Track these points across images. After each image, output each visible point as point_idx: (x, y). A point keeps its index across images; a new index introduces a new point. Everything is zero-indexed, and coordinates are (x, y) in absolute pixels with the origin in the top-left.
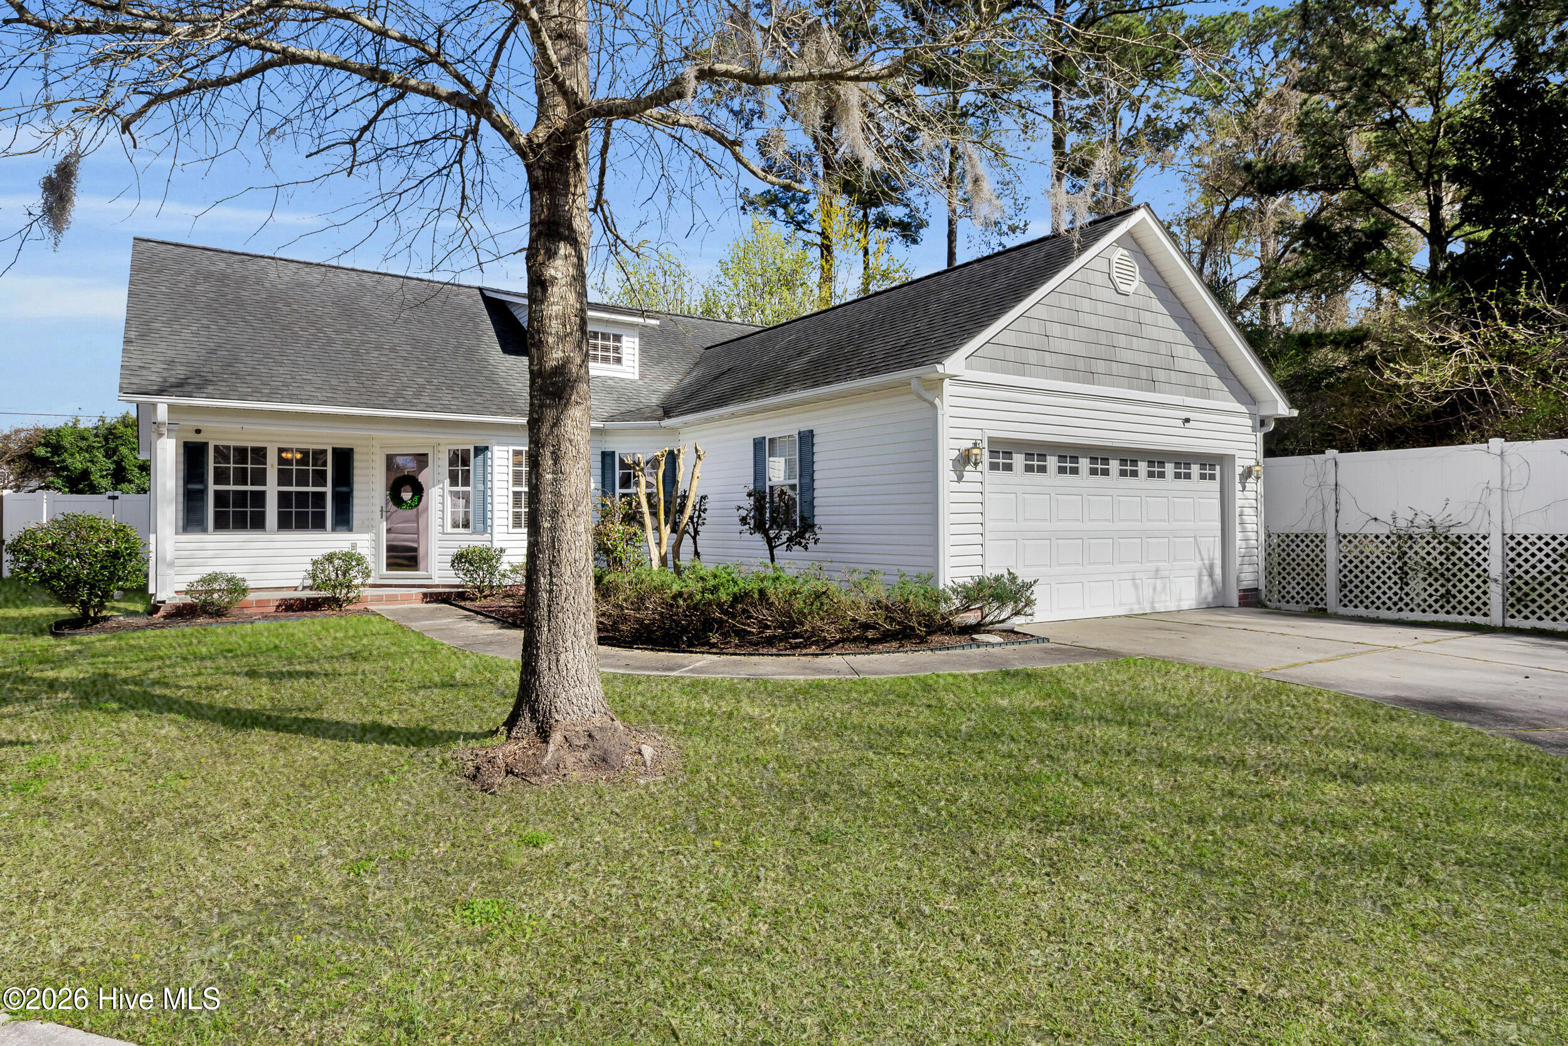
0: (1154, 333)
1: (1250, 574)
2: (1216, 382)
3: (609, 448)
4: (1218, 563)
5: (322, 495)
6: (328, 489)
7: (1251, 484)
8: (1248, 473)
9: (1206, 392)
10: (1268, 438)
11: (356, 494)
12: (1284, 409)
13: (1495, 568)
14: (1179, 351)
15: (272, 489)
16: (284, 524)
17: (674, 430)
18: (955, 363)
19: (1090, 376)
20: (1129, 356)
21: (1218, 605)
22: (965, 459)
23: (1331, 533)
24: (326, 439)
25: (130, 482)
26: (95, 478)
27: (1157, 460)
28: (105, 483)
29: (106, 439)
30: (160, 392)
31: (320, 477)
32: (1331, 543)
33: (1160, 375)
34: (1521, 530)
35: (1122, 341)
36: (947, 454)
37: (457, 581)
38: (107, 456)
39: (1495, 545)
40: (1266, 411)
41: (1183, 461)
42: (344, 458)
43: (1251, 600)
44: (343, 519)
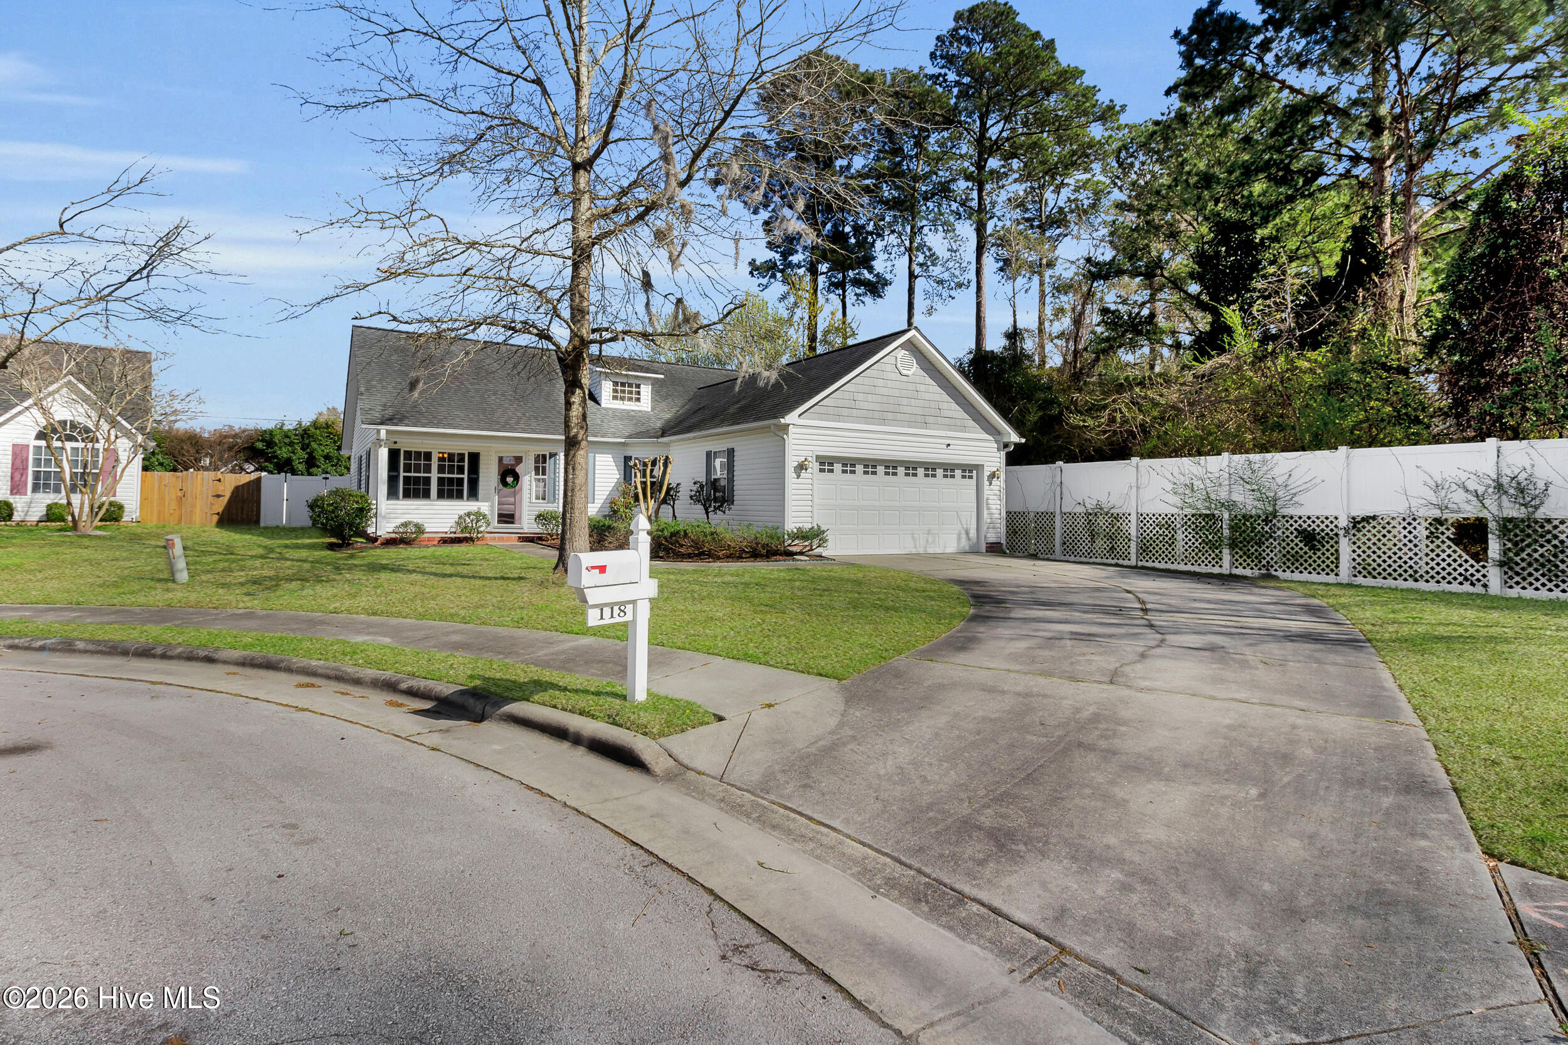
0: (927, 396)
1: (997, 532)
2: (971, 423)
3: (629, 454)
4: (974, 526)
5: (462, 479)
6: (465, 476)
7: (995, 481)
8: (993, 476)
9: (964, 428)
10: (1008, 455)
11: (481, 479)
12: (1015, 438)
13: (1133, 532)
14: (944, 406)
15: (434, 476)
16: (441, 495)
17: (667, 445)
18: (791, 418)
19: (883, 421)
20: (908, 410)
21: (974, 551)
22: (801, 467)
23: (1058, 512)
24: (465, 448)
25: (318, 467)
26: (295, 463)
27: (931, 468)
28: (302, 467)
29: (303, 437)
30: (382, 423)
31: (461, 470)
32: (1058, 519)
33: (931, 420)
34: (1146, 509)
35: (903, 401)
36: (791, 463)
37: (538, 531)
38: (303, 449)
39: (1133, 518)
40: (1006, 440)
41: (949, 469)
42: (474, 458)
43: (994, 549)
44: (474, 494)
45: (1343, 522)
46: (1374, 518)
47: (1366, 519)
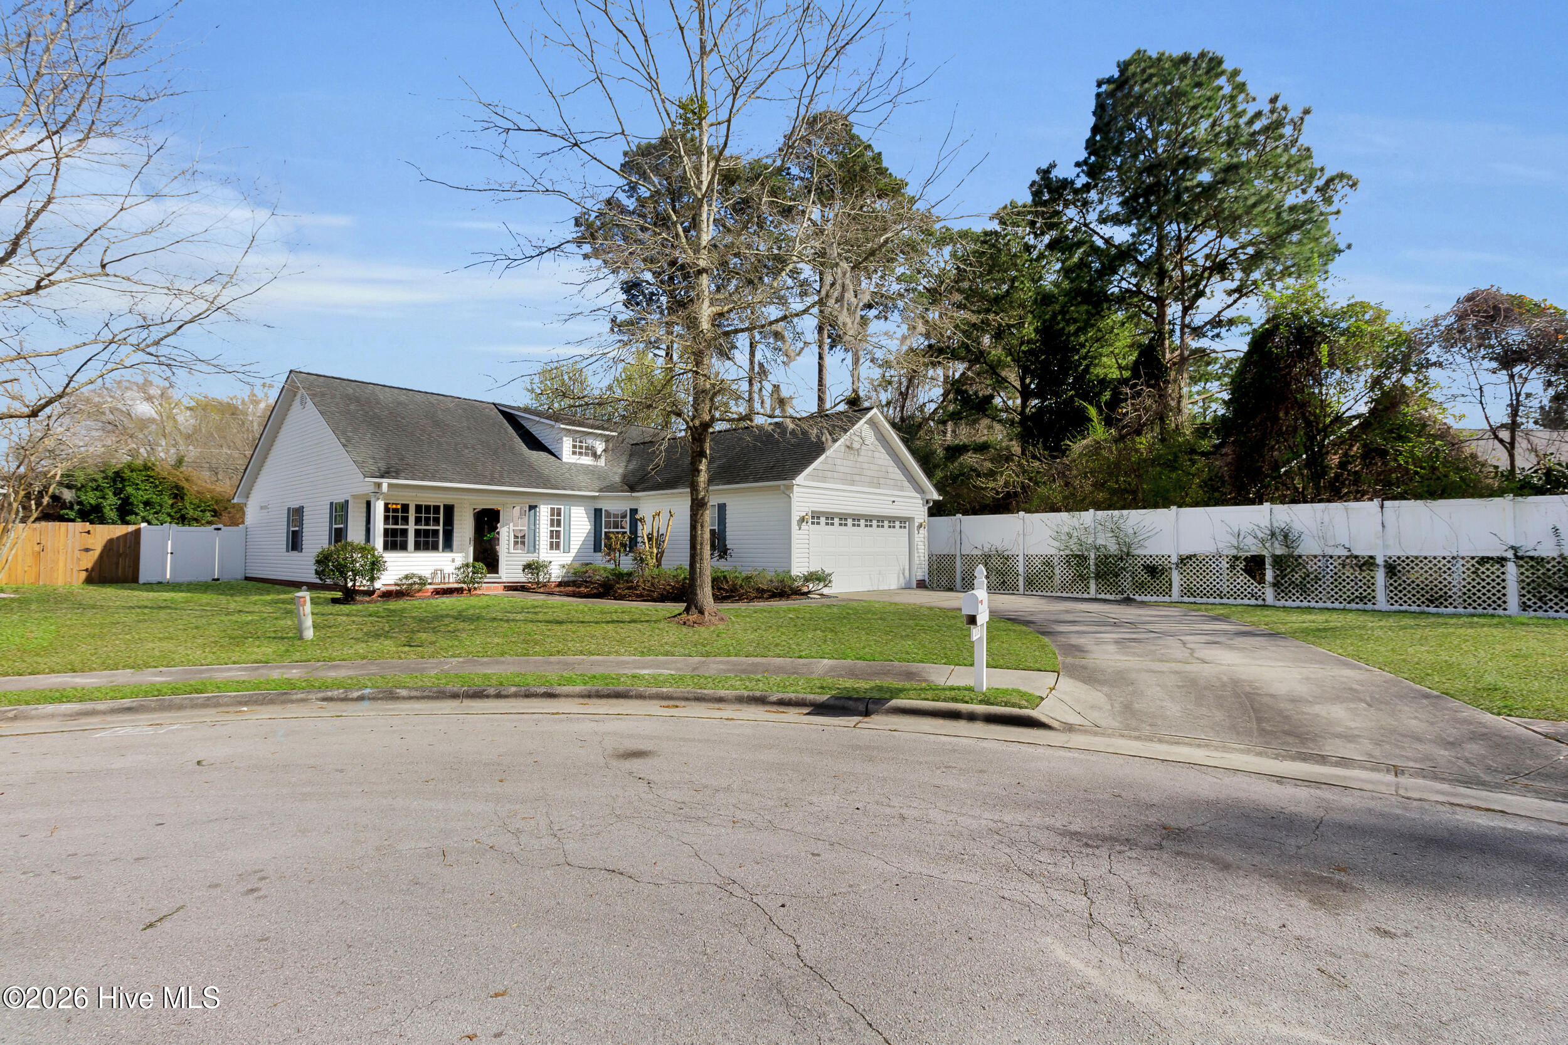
0: (880, 462)
1: (921, 573)
2: (907, 484)
3: (599, 507)
4: (907, 567)
5: (437, 531)
6: (441, 528)
7: (922, 530)
8: (920, 526)
9: (902, 488)
10: (929, 509)
11: (455, 530)
12: (936, 496)
13: (1021, 570)
14: (891, 470)
15: (411, 527)
16: (418, 547)
17: (637, 498)
18: (800, 479)
19: (853, 483)
20: (869, 473)
21: (908, 587)
22: (802, 520)
23: (958, 554)
24: (448, 499)
27: (881, 519)
30: (382, 477)
31: (436, 521)
32: (958, 558)
33: (882, 481)
34: (1030, 552)
35: (866, 466)
36: (795, 519)
39: (1021, 558)
40: (928, 497)
41: (892, 520)
42: (449, 510)
43: (921, 585)
44: (448, 545)
45: (1174, 559)
46: (1195, 556)
47: (1189, 557)
